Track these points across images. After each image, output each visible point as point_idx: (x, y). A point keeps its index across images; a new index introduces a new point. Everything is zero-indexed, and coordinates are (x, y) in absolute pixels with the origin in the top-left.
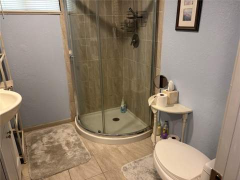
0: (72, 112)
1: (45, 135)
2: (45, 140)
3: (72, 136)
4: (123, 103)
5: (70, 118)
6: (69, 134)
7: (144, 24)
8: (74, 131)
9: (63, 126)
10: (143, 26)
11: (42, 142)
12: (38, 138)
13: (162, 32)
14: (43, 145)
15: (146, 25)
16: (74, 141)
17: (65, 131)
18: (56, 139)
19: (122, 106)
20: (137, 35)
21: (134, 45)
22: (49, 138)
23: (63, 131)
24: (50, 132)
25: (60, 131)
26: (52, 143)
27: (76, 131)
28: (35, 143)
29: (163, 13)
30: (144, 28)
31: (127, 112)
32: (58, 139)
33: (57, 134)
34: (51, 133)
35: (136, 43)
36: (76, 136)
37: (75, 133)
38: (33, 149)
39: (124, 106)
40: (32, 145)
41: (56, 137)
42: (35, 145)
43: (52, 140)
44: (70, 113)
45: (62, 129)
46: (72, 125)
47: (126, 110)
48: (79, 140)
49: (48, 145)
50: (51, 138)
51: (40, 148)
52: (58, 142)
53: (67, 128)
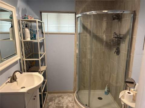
0: (74, 88)
1: (57, 98)
2: (57, 101)
3: (71, 102)
4: (106, 88)
5: (73, 91)
6: (69, 101)
7: (124, 42)
8: (73, 99)
9: (68, 95)
10: (123, 43)
11: (55, 102)
12: (54, 99)
13: (134, 49)
14: (55, 104)
15: (125, 43)
16: (71, 106)
17: (68, 98)
18: (62, 102)
19: (106, 90)
20: (119, 48)
21: (116, 54)
22: (58, 100)
23: (67, 98)
24: (60, 96)
25: (65, 97)
26: (59, 104)
27: (74, 100)
28: (51, 101)
29: (136, 38)
30: (123, 44)
31: (109, 95)
32: (63, 102)
33: (63, 99)
34: (60, 98)
35: (118, 52)
36: (73, 103)
37: (73, 101)
38: (49, 105)
39: (107, 91)
40: (49, 102)
41: (62, 101)
42: (50, 103)
43: (59, 102)
44: (73, 87)
45: (67, 97)
46: (73, 95)
47: (109, 94)
48: (74, 106)
49: (57, 105)
50: (60, 101)
51: (52, 105)
52: (62, 104)
53: (69, 96)
